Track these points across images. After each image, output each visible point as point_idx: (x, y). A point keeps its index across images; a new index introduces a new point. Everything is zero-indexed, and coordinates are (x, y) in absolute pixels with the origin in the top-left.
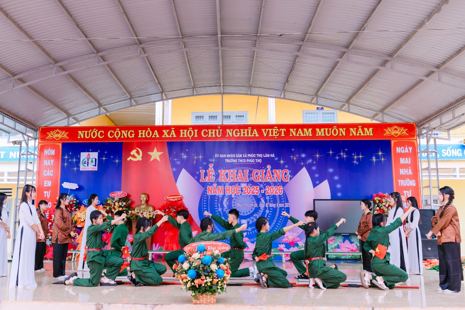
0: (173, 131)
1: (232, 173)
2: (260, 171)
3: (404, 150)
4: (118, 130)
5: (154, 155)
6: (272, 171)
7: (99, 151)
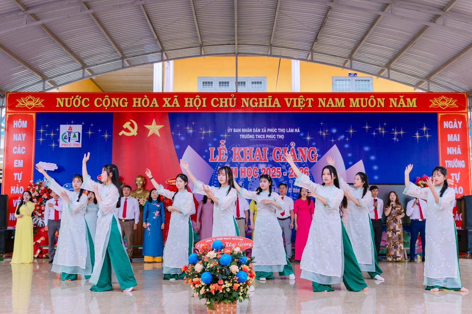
0: (176, 99)
1: (248, 152)
2: (282, 149)
3: (452, 125)
4: (107, 97)
5: (152, 129)
6: (296, 149)
7: (83, 123)
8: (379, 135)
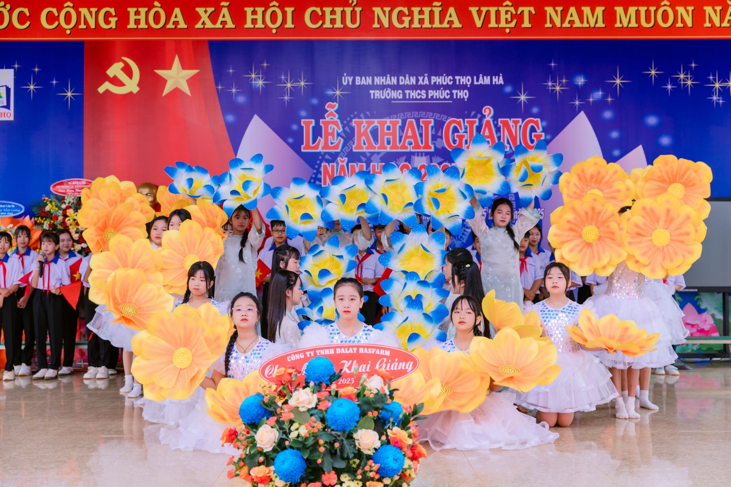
0: (225, 11)
1: (389, 128)
2: (464, 123)
4: (68, 6)
5: (172, 77)
6: (496, 122)
7: (16, 66)
8: (680, 90)
